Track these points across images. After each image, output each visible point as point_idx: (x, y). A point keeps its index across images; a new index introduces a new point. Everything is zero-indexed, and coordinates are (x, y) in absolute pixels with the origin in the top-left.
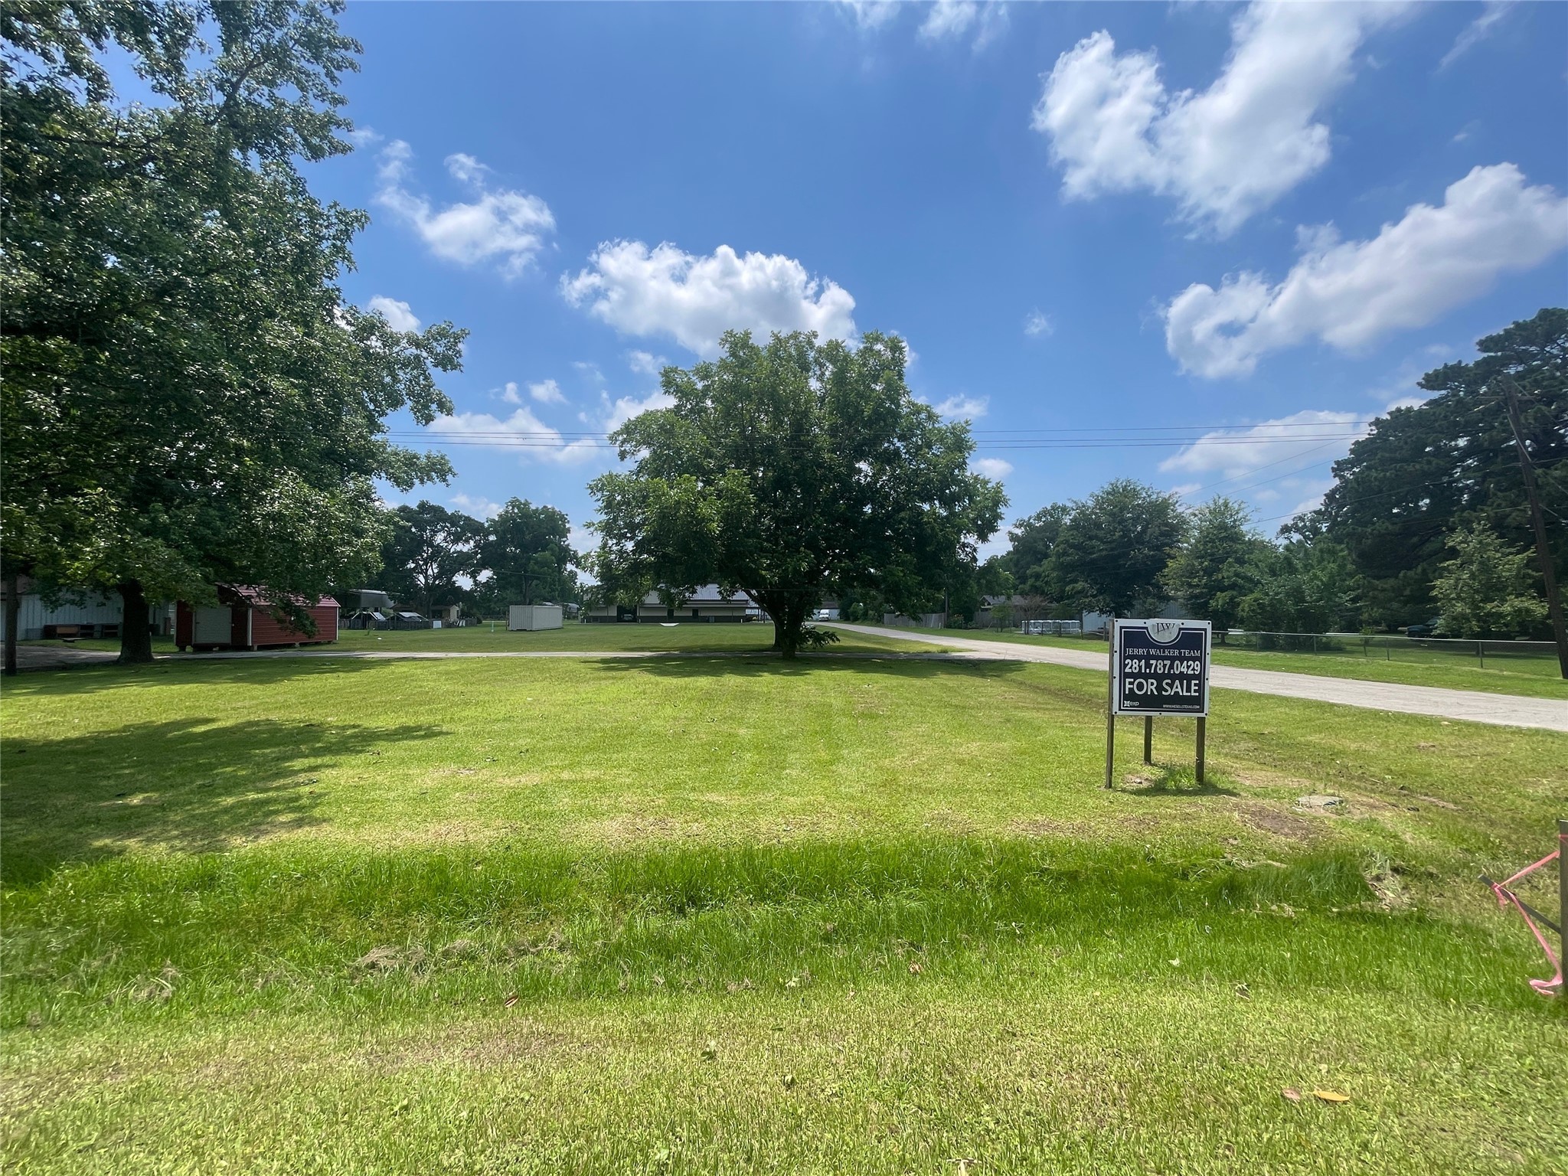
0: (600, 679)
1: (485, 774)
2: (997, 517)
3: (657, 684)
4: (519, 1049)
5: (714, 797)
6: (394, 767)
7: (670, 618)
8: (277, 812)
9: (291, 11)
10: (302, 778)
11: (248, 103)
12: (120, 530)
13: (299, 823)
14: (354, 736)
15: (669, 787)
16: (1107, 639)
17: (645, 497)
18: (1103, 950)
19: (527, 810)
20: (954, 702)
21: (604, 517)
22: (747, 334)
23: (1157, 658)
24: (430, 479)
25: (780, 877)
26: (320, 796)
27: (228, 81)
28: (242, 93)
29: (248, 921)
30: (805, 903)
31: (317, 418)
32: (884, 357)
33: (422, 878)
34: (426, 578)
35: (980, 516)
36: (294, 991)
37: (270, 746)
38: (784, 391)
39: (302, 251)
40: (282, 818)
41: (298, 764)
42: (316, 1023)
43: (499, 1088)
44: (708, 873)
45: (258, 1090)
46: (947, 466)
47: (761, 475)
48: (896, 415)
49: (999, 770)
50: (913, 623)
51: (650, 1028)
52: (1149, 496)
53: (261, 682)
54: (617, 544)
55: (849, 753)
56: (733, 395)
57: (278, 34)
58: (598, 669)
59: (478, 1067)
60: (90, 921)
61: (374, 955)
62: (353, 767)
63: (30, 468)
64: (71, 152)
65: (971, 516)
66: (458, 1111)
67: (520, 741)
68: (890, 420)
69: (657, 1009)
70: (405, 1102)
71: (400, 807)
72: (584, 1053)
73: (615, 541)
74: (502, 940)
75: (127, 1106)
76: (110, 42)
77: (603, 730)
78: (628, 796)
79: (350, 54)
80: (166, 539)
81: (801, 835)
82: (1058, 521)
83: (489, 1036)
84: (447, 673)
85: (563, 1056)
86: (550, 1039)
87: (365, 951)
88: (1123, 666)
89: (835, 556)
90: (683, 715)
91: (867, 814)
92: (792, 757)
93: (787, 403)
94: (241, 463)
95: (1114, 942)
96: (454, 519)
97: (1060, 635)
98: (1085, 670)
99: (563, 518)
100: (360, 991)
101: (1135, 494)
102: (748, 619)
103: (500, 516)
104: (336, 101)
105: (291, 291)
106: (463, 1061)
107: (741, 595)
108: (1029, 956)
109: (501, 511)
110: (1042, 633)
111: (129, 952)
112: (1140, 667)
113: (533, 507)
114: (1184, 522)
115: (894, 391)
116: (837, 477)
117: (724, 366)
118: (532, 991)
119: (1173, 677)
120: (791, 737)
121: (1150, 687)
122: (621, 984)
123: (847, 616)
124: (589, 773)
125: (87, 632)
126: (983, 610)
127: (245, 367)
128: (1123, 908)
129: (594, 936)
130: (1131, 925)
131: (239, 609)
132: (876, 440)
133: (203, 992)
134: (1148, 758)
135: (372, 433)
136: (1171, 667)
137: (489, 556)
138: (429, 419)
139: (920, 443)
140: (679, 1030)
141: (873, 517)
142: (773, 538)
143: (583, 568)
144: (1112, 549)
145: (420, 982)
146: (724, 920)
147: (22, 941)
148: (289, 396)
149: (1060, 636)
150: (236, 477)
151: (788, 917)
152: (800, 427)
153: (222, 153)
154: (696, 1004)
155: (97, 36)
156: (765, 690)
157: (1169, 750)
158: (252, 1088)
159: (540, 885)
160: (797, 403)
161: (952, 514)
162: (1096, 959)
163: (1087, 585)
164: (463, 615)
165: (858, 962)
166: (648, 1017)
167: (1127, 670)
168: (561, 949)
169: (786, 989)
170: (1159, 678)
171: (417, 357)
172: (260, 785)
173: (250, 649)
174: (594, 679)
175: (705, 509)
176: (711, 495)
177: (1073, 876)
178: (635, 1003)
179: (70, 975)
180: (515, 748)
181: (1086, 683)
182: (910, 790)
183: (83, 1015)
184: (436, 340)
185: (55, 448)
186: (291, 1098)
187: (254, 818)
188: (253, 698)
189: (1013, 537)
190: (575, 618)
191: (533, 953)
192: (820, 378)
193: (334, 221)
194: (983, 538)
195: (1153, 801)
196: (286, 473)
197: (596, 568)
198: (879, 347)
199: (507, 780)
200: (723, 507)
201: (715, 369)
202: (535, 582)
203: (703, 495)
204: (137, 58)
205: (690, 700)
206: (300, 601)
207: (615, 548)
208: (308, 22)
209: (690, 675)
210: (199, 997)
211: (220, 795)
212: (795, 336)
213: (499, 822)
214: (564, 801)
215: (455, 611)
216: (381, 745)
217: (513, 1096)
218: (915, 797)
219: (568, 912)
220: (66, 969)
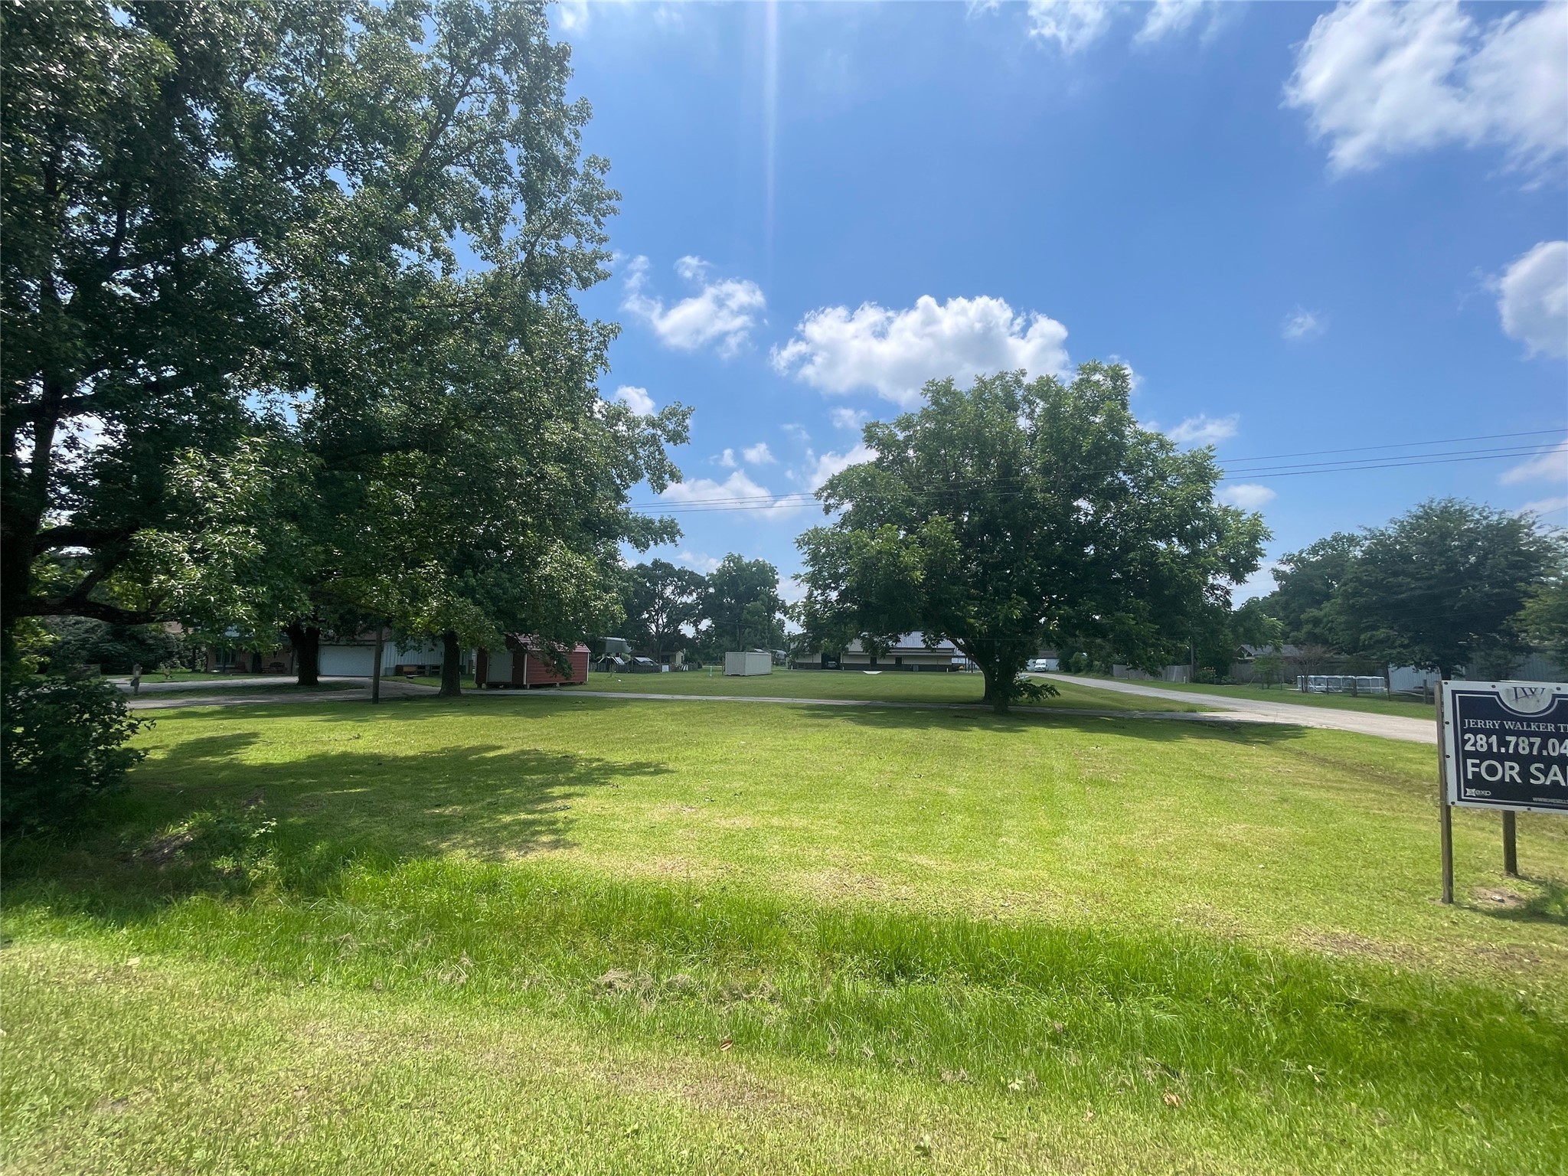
0: (807, 726)
1: (705, 813)
2: (1256, 553)
3: (861, 734)
4: (733, 1097)
5: (923, 860)
6: (629, 800)
7: (873, 666)
8: (540, 833)
9: (573, 181)
10: (560, 803)
11: (541, 256)
12: (446, 593)
13: (555, 845)
14: (598, 769)
15: (876, 844)
16: (1432, 701)
17: (850, 548)
18: (1455, 1129)
19: (741, 852)
20: (1207, 771)
21: (811, 569)
22: (949, 382)
23: (1518, 734)
24: (662, 540)
25: (999, 958)
26: (572, 821)
27: (529, 242)
28: (538, 248)
29: (519, 927)
30: (1028, 992)
31: (578, 495)
32: (1104, 388)
33: (650, 908)
34: (657, 627)
35: (1236, 554)
36: (551, 997)
37: (537, 773)
38: (990, 432)
39: (573, 363)
40: (545, 839)
41: (557, 791)
42: (567, 1030)
43: (716, 1134)
44: (920, 942)
45: (523, 1084)
46: (1186, 500)
47: (966, 519)
48: (1120, 448)
49: (1274, 862)
50: (1151, 678)
51: (861, 1104)
52: (1486, 518)
53: (531, 717)
54: (822, 594)
55: (1076, 824)
56: (934, 443)
57: (563, 199)
58: (805, 716)
59: (697, 1107)
60: (415, 909)
61: (612, 975)
62: (597, 797)
63: (395, 548)
64: (429, 314)
65: (1220, 553)
66: (680, 1148)
67: (736, 784)
68: (1113, 453)
69: (867, 1083)
70: (636, 1127)
71: (633, 838)
72: (794, 1116)
73: (820, 591)
74: (718, 980)
75: (433, 1075)
76: (457, 231)
77: (810, 778)
78: (835, 849)
79: (613, 203)
80: (473, 598)
81: (1020, 914)
82: (1344, 554)
83: (707, 1076)
84: (673, 714)
85: (775, 1115)
86: (763, 1094)
87: (604, 970)
88: (1460, 743)
89: (1052, 602)
90: (889, 769)
91: (1101, 897)
92: (1009, 824)
93: (993, 446)
94: (525, 535)
95: (1473, 1121)
96: (681, 574)
97: (1354, 697)
98: (1398, 741)
99: (773, 570)
100: (600, 1008)
101: (1462, 515)
102: (955, 668)
103: (719, 570)
104: (601, 240)
105: (564, 396)
106: (684, 1097)
107: (946, 644)
108: (1336, 1115)
109: (719, 565)
110: (1327, 692)
111: (439, 939)
112: (1490, 746)
113: (746, 560)
114: (1549, 548)
115: (1116, 422)
116: (1052, 519)
117: (926, 415)
118: (746, 1037)
119: (1549, 762)
120: (1006, 800)
121: (1508, 772)
122: (830, 1048)
123: (1066, 667)
124: (799, 822)
125: (421, 670)
126: (1241, 662)
127: (530, 460)
128: (1486, 1075)
129: (803, 993)
130: (1501, 1103)
131: (518, 652)
132: (1097, 477)
133: (487, 984)
134: (1511, 867)
135: (618, 503)
136: (1544, 746)
137: (709, 607)
138: (663, 487)
139: (1151, 474)
140: (890, 1114)
141: (1097, 559)
142: (981, 583)
143: (791, 618)
144: (1430, 587)
145: (649, 1009)
146: (937, 997)
147: (375, 918)
148: (560, 478)
149: (1355, 695)
150: (521, 547)
151: (1009, 1006)
152: (1007, 469)
153: (524, 297)
154: (907, 1088)
155: (449, 229)
156: (976, 746)
157: (1548, 859)
158: (519, 1081)
159: (752, 931)
160: (1004, 443)
161: (1195, 553)
162: (1446, 1140)
163: (1393, 633)
164: (686, 661)
165: (1096, 1075)
166: (859, 1092)
167: (1468, 747)
168: (772, 999)
169: (1008, 1091)
170: (1525, 762)
171: (653, 435)
172: (529, 806)
173: (523, 687)
174: (801, 725)
175: (908, 558)
176: (914, 542)
177: (1399, 1018)
178: (843, 1072)
179: (401, 952)
180: (730, 790)
181: (1400, 759)
182: (1155, 876)
183: (409, 988)
184: (668, 419)
185: (409, 533)
186: (547, 1098)
187: (524, 837)
188: (525, 730)
189: (1278, 576)
190: (783, 664)
191: (746, 999)
192: (1030, 416)
193: (596, 335)
194: (1238, 578)
195: (1527, 929)
196: (555, 541)
197: (803, 617)
198: (1097, 377)
199: (723, 822)
200: (927, 555)
201: (916, 419)
202: (747, 630)
203: (904, 543)
204: (474, 238)
205: (896, 753)
206: (561, 647)
207: (819, 598)
208: (584, 185)
209: (894, 726)
210: (485, 989)
211: (502, 813)
212: (1002, 376)
213: (716, 862)
214: (774, 848)
215: (680, 656)
216: (618, 779)
217: (728, 1145)
218: (1161, 884)
219: (779, 962)
220: (399, 947)
